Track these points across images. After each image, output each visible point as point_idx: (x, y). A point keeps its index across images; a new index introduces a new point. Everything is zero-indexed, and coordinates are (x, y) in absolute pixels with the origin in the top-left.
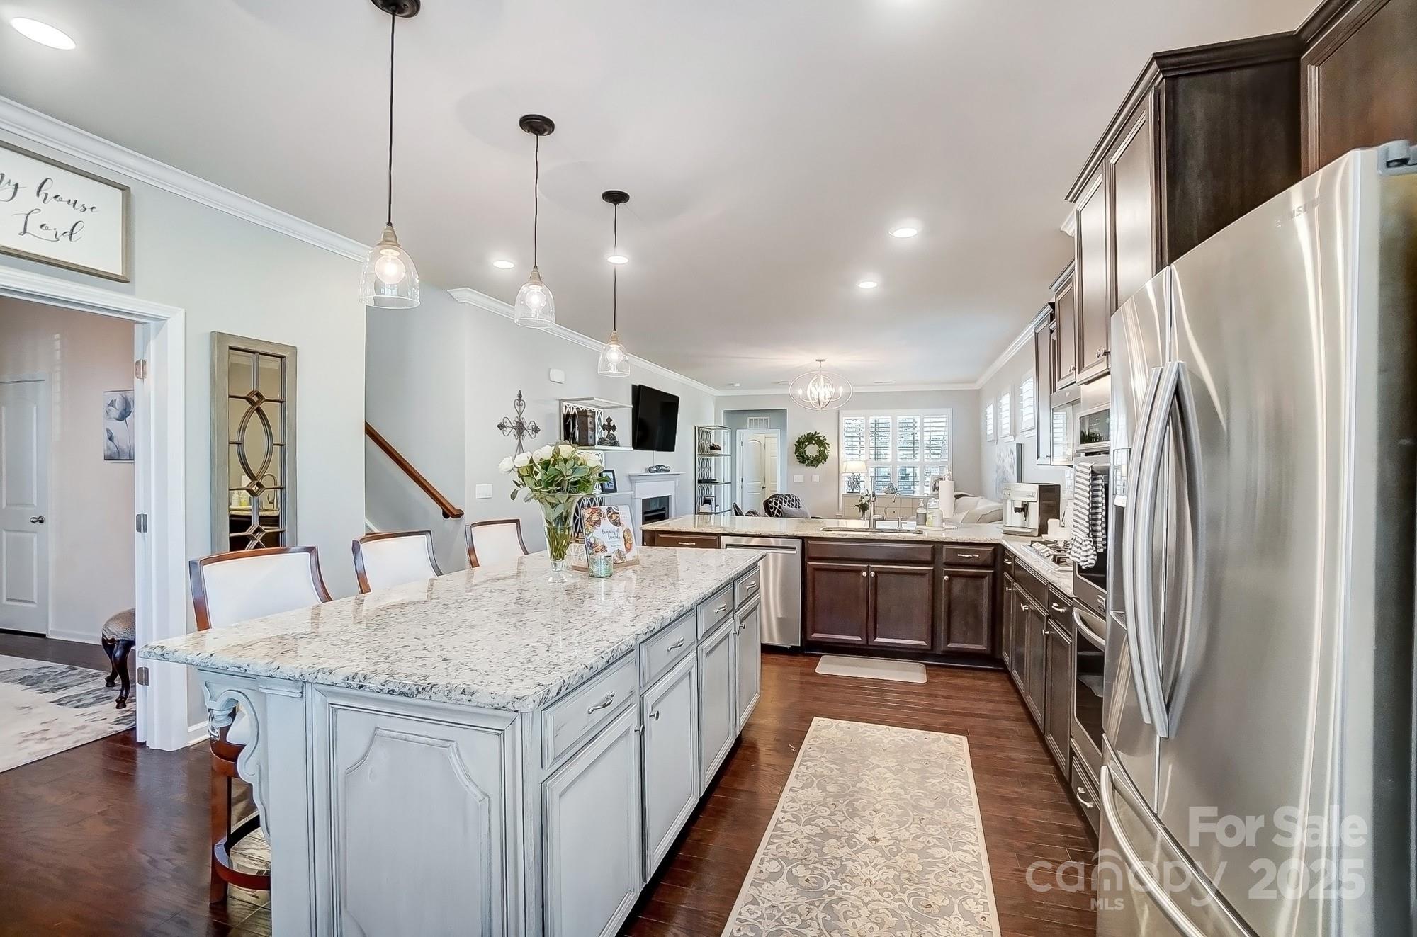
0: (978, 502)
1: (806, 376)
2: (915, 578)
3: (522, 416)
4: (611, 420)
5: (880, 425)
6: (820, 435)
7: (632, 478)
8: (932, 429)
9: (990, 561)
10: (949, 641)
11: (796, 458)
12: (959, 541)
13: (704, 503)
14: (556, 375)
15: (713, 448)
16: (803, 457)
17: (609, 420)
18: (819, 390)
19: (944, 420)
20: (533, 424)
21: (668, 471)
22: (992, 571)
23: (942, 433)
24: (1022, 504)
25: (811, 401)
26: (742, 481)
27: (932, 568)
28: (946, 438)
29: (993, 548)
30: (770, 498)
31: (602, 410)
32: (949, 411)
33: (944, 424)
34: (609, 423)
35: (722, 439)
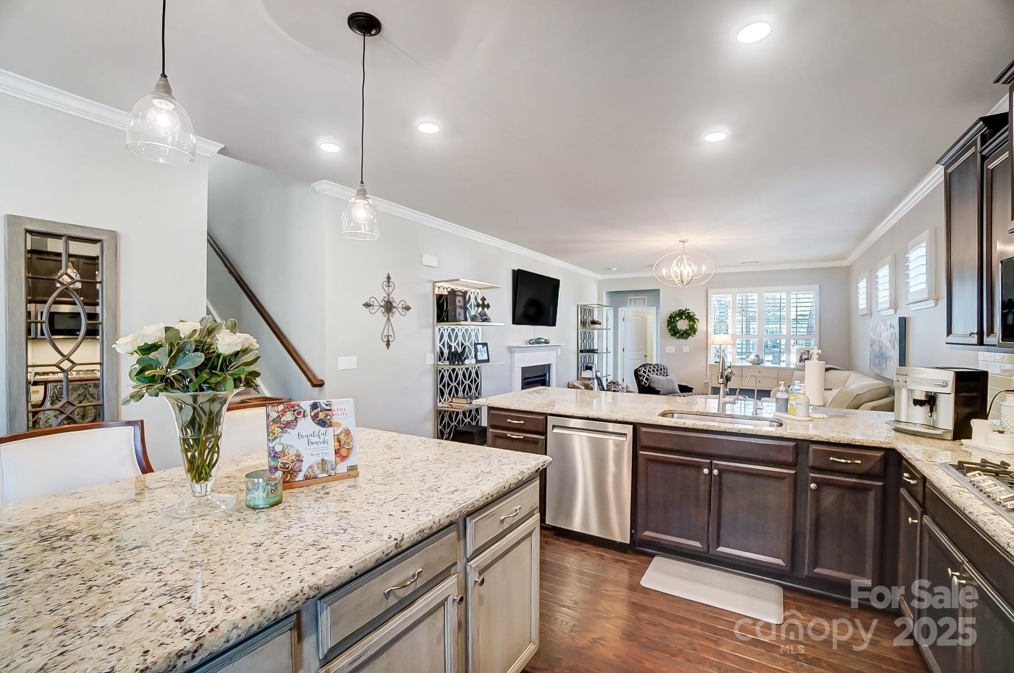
0: (848, 377)
1: (668, 256)
2: (772, 482)
3: (391, 296)
4: (485, 299)
5: (749, 302)
6: (689, 311)
7: (511, 349)
8: (799, 305)
9: (878, 470)
10: (816, 563)
11: (668, 331)
12: (832, 441)
13: (586, 369)
14: (428, 259)
15: (593, 323)
16: (674, 331)
17: (483, 299)
18: (682, 268)
19: (811, 296)
20: (403, 302)
21: (548, 343)
22: (881, 484)
23: (809, 309)
24: (926, 396)
25: (675, 278)
26: (623, 350)
27: (793, 472)
28: (814, 313)
29: (883, 453)
30: (640, 367)
31: (478, 291)
32: (817, 287)
33: (811, 300)
34: (483, 302)
35: (605, 315)
